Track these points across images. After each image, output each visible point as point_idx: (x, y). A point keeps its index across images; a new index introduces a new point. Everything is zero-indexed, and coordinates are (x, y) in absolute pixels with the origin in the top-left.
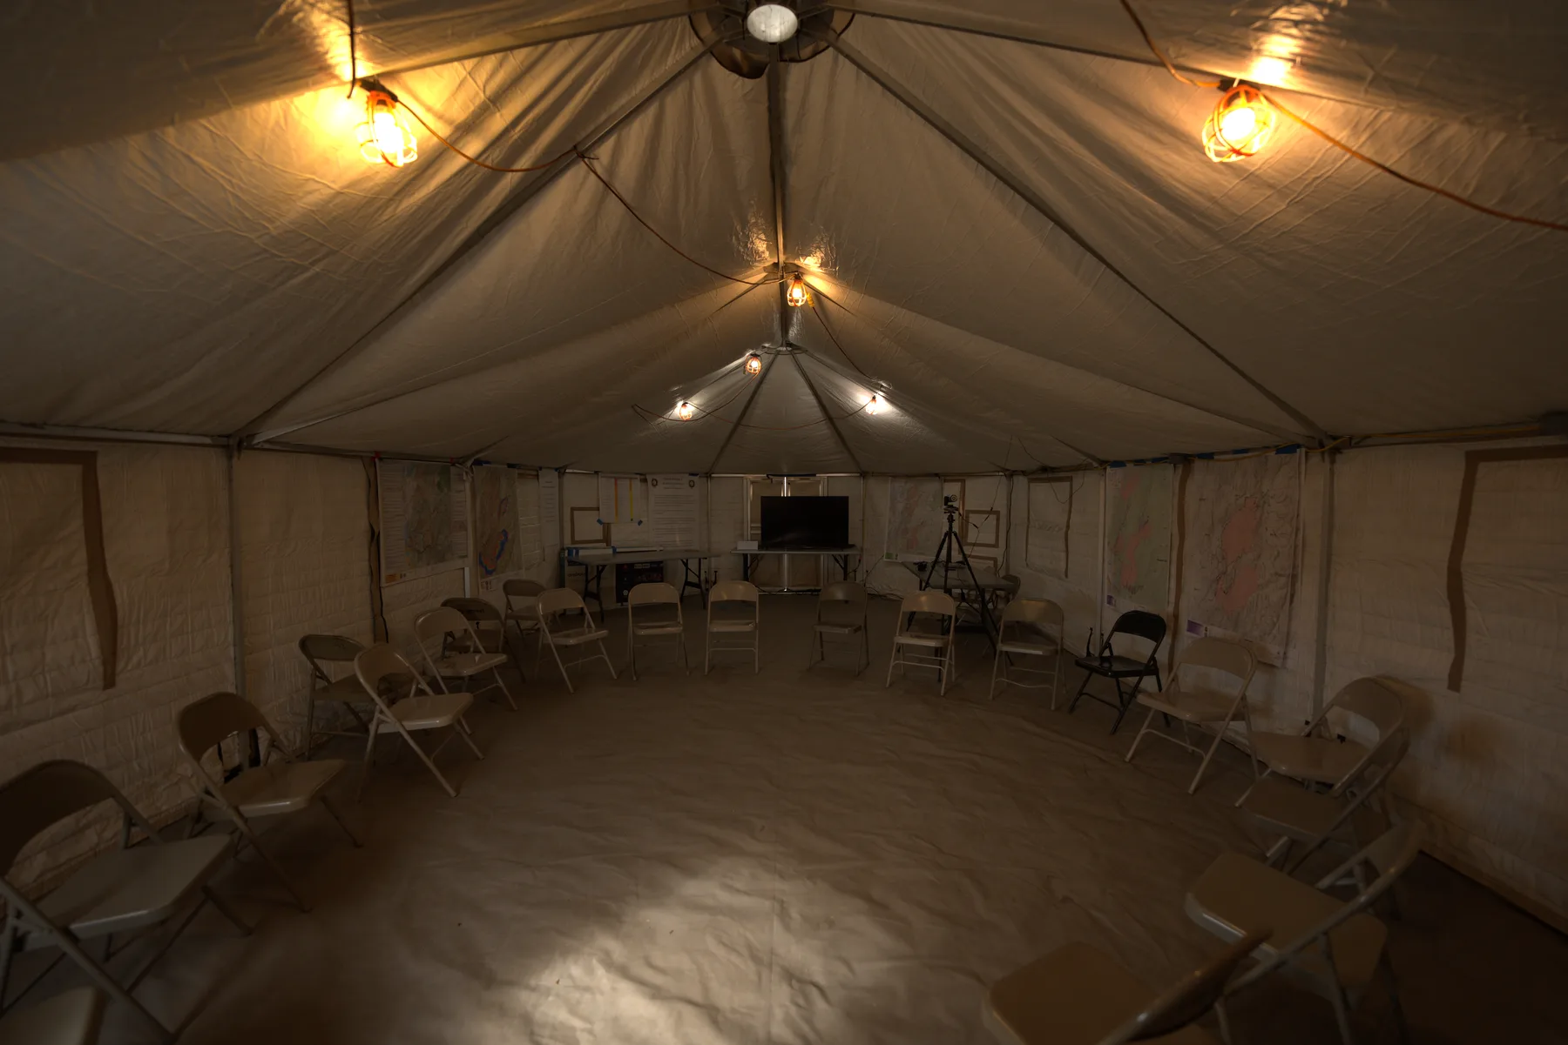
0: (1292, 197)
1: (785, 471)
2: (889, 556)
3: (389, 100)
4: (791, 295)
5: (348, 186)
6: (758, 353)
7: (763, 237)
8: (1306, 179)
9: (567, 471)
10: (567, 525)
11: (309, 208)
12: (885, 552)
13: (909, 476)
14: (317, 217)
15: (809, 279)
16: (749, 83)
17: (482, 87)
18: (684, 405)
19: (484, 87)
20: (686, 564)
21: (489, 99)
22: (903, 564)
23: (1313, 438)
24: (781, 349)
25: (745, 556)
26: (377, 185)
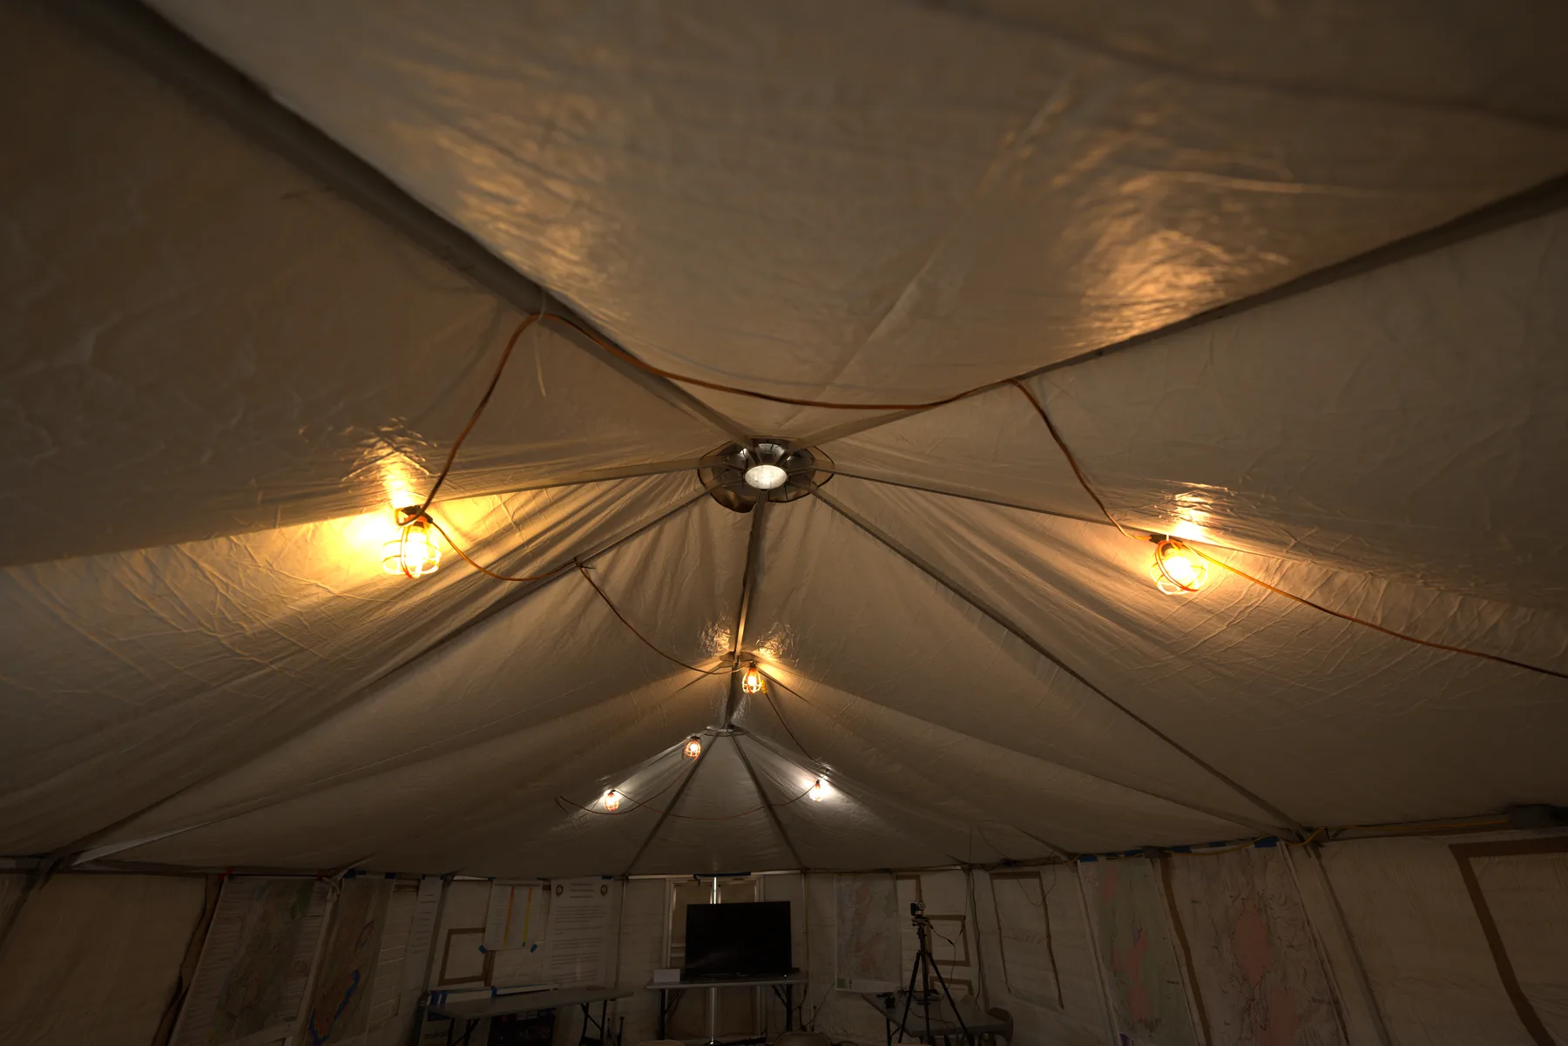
0: (1231, 620)
1: (715, 869)
2: (841, 983)
3: (426, 523)
4: (746, 682)
5: (349, 591)
6: (698, 735)
7: (728, 631)
8: (1238, 608)
9: (455, 879)
10: (439, 955)
11: (299, 610)
12: (836, 977)
13: (856, 873)
14: (301, 618)
15: (763, 667)
16: (739, 515)
17: (512, 513)
18: (611, 794)
19: (514, 513)
20: (585, 1009)
21: (515, 523)
22: (864, 997)
23: (1289, 830)
24: (722, 730)
25: (663, 991)
26: (380, 590)
